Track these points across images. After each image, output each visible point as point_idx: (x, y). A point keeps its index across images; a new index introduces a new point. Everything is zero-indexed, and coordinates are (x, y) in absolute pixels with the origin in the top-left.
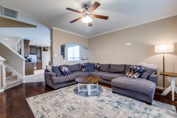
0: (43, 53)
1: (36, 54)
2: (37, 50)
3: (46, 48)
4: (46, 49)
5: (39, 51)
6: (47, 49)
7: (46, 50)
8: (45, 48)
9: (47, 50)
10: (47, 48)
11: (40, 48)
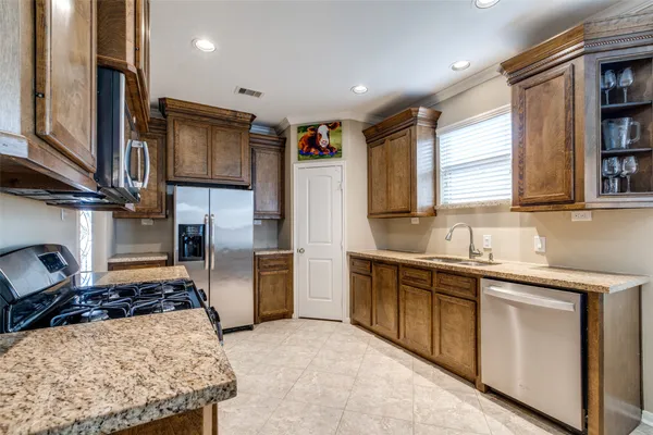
0: (302, 173)
1: (245, 188)
2: (253, 152)
3: (323, 130)
4: (323, 141)
5: (266, 162)
6: (333, 141)
7: (329, 147)
8: (315, 128)
9: (333, 152)
10: (334, 126)
11: (279, 136)
